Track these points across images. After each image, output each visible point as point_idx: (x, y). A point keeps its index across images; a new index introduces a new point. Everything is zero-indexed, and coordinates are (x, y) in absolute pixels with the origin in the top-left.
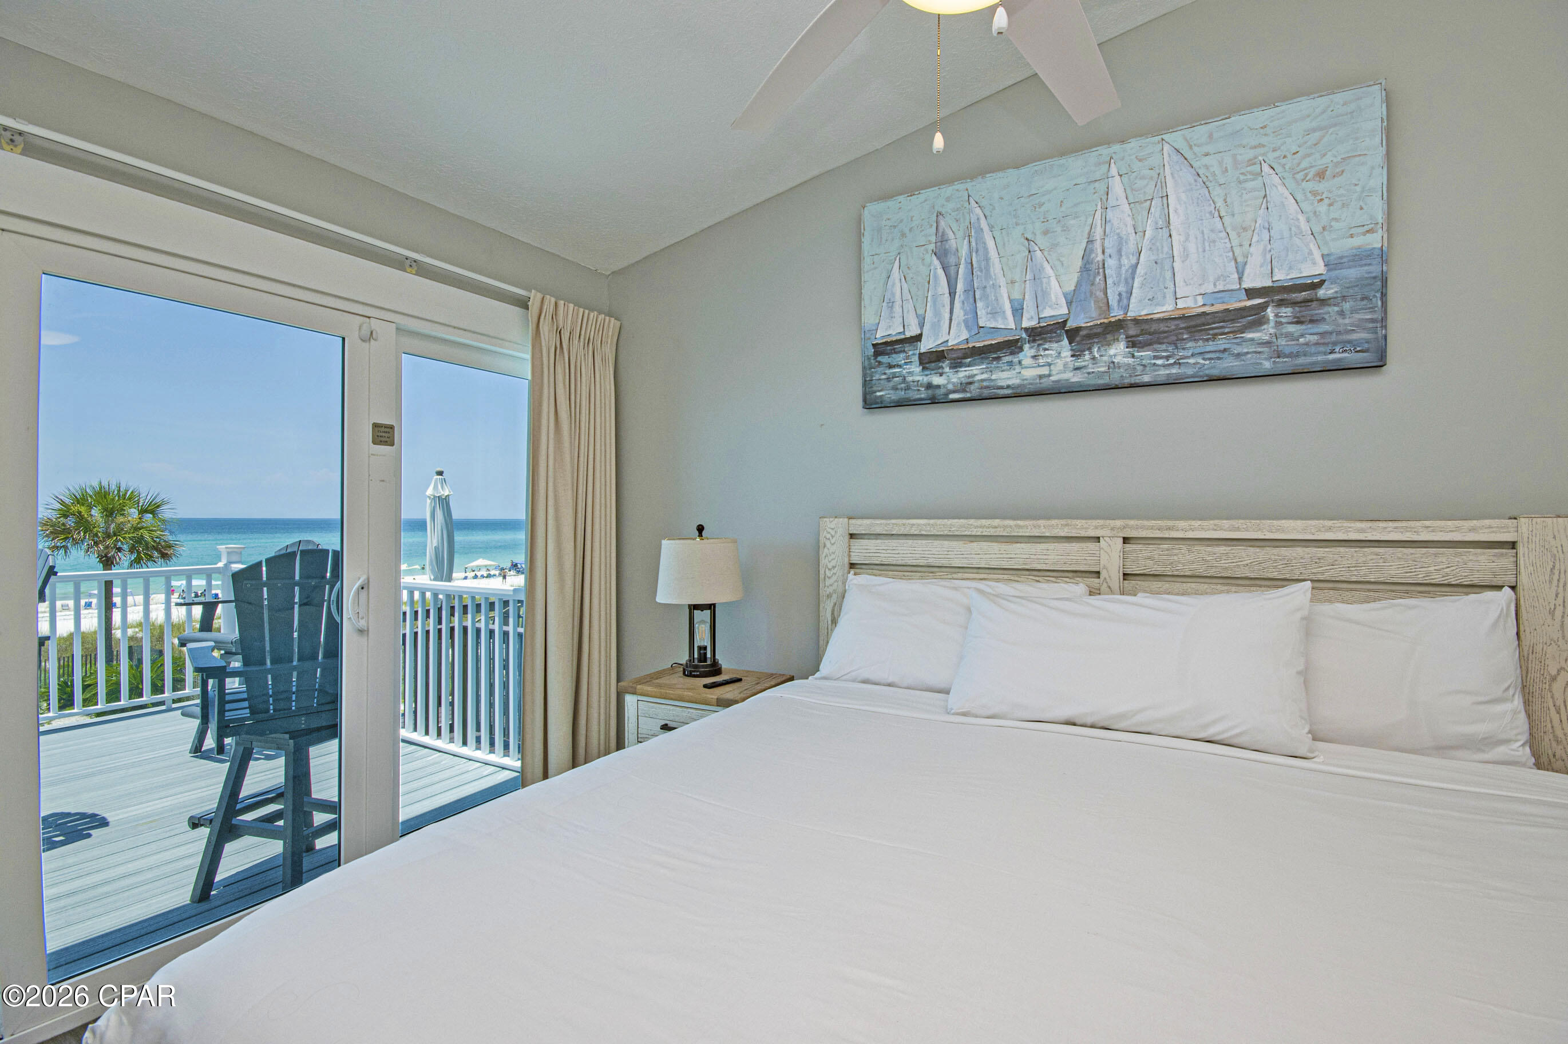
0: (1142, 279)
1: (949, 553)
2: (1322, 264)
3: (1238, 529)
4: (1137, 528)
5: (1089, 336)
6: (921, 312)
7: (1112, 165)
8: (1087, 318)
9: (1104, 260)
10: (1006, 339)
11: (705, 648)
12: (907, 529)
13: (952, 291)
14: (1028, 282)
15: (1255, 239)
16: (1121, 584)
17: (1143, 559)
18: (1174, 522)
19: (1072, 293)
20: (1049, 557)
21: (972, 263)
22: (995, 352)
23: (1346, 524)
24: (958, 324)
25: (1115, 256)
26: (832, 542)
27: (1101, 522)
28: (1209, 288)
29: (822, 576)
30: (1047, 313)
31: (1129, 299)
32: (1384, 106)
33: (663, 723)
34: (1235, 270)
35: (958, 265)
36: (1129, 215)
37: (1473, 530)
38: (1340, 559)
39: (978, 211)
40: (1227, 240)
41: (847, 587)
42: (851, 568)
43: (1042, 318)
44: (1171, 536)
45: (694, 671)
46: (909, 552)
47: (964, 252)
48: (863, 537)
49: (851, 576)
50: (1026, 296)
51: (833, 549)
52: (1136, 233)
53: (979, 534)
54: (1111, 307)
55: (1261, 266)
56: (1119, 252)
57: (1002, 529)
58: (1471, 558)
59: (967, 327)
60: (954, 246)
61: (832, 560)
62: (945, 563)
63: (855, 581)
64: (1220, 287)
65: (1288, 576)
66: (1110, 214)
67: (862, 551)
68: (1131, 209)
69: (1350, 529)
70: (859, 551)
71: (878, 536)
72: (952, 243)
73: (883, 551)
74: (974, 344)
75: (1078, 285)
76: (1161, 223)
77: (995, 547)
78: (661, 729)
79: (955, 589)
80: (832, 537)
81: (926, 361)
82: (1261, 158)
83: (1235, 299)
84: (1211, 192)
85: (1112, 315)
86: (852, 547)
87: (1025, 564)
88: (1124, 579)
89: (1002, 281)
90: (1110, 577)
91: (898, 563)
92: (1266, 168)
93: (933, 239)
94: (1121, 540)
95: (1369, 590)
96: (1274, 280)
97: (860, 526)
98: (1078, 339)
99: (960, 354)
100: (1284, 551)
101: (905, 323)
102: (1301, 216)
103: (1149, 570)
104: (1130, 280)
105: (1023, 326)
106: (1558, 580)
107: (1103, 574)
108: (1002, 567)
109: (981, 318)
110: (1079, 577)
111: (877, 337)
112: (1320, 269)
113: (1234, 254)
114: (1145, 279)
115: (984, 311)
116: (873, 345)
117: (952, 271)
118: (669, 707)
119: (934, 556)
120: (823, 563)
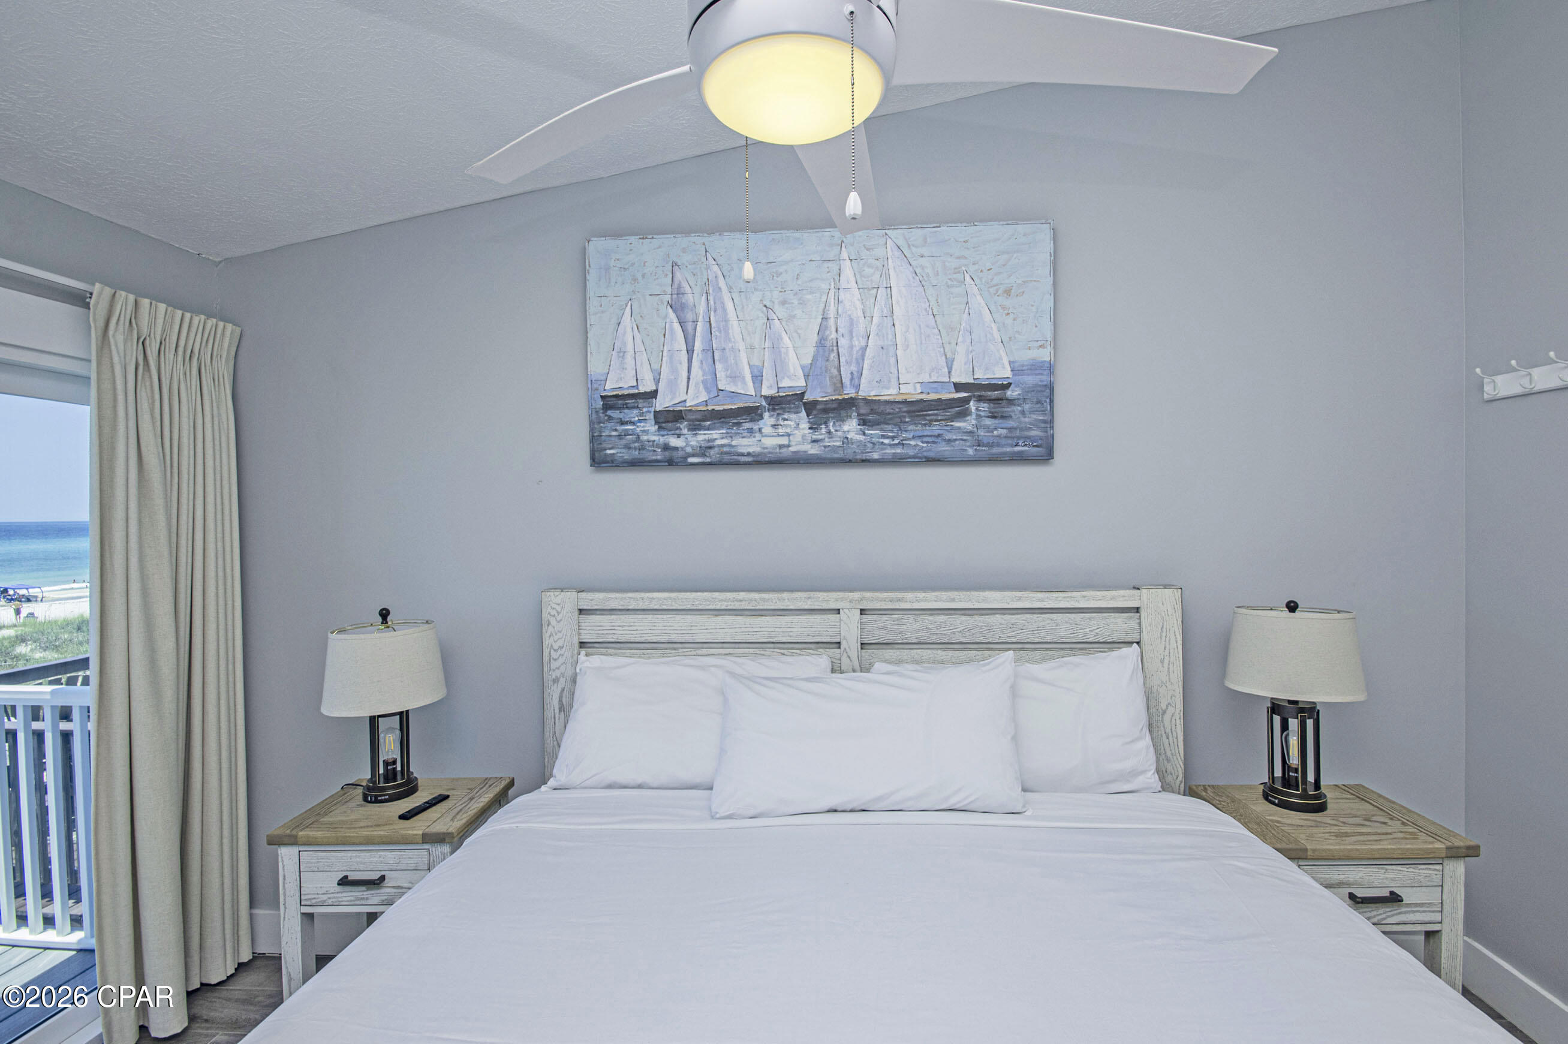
0: (871, 361)
1: (693, 628)
2: (1009, 369)
3: (953, 600)
4: (873, 600)
5: (826, 411)
6: (656, 366)
7: (843, 249)
8: (824, 392)
9: (837, 339)
10: (746, 405)
11: (394, 762)
12: (646, 603)
13: (690, 348)
14: (766, 349)
15: (960, 339)
16: (859, 654)
17: (879, 628)
18: (903, 594)
19: (809, 366)
20: (792, 630)
21: (710, 322)
22: (735, 417)
23: (1031, 595)
24: (697, 384)
25: (846, 334)
26: (558, 619)
27: (841, 594)
28: (927, 379)
29: (546, 658)
30: (785, 383)
31: (860, 379)
32: (1052, 242)
33: (341, 875)
34: (945, 364)
35: (695, 322)
36: (859, 300)
37: (1113, 598)
38: (1027, 624)
39: (716, 268)
40: (939, 337)
41: (578, 671)
42: (581, 647)
43: (781, 388)
44: (901, 607)
45: (381, 796)
46: (648, 628)
47: (702, 309)
48: (595, 612)
49: (582, 657)
50: (765, 364)
51: (559, 627)
52: (865, 317)
53: (723, 607)
54: (845, 385)
55: (965, 364)
56: (851, 332)
57: (747, 602)
58: (1112, 620)
59: (706, 388)
60: (691, 300)
61: (558, 639)
62: (688, 638)
63: (587, 664)
64: (934, 379)
65: (990, 640)
66: (842, 297)
67: (594, 627)
68: (860, 294)
70: (591, 628)
71: (612, 611)
72: (689, 298)
73: (620, 628)
74: (713, 407)
75: (815, 359)
76: (886, 311)
77: (740, 620)
78: (339, 884)
79: (703, 668)
80: (558, 613)
81: (663, 420)
82: (964, 269)
83: (946, 391)
84: (926, 290)
85: (845, 392)
86: (583, 624)
87: (771, 637)
88: (862, 649)
89: (741, 346)
90: (849, 647)
91: (636, 641)
92: (968, 279)
93: (669, 290)
94: (859, 611)
95: (1047, 649)
96: (975, 377)
97: (589, 601)
98: (815, 412)
99: (699, 416)
100: (988, 619)
101: (638, 377)
102: (993, 325)
103: (882, 639)
104: (860, 361)
105: (763, 394)
106: (1166, 637)
107: (844, 645)
108: (748, 641)
109: (720, 380)
110: (821, 648)
111: (606, 388)
112: (1008, 373)
113: (944, 350)
114: (873, 362)
115: (723, 374)
116: (601, 396)
117: (690, 327)
118: (349, 854)
119: (676, 632)
120: (547, 643)
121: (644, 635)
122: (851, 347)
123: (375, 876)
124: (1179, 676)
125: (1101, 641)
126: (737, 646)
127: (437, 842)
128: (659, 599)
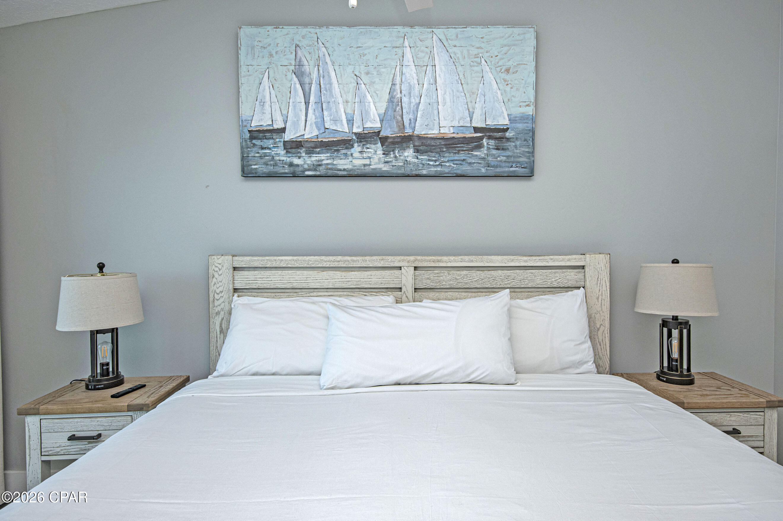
0: (422, 112)
1: (308, 279)
2: (507, 119)
3: (472, 261)
4: (422, 261)
5: (393, 143)
7: (406, 40)
8: (392, 131)
9: (401, 97)
10: (343, 138)
11: (108, 364)
12: (278, 263)
13: (307, 101)
14: (356, 103)
15: (478, 100)
16: (413, 295)
17: (426, 279)
18: (441, 257)
19: (383, 115)
20: (371, 280)
21: (320, 84)
22: (336, 146)
23: (520, 258)
24: (311, 125)
25: (407, 95)
26: (220, 274)
27: (402, 258)
28: (456, 124)
29: (211, 299)
30: (368, 125)
31: (415, 123)
32: (535, 40)
33: (70, 434)
34: (468, 115)
35: (310, 84)
36: (415, 73)
37: (569, 260)
38: (517, 276)
39: (324, 49)
40: (465, 98)
41: (232, 306)
42: (234, 292)
43: (365, 128)
44: (439, 266)
45: (98, 385)
46: (279, 279)
47: (315, 75)
48: (244, 269)
49: (235, 297)
50: (355, 112)
51: (220, 278)
52: (419, 84)
53: (327, 266)
54: (406, 127)
55: (481, 115)
56: (410, 93)
57: (343, 263)
58: (568, 274)
59: (317, 127)
60: (308, 70)
61: (220, 286)
62: (305, 285)
63: (239, 302)
64: (461, 124)
65: (494, 286)
66: (404, 70)
67: (243, 279)
68: (416, 69)
69: (521, 261)
70: (241, 279)
71: (255, 268)
72: (307, 68)
73: (261, 279)
74: (322, 139)
75: (387, 110)
76: (432, 81)
77: (338, 274)
78: (68, 440)
79: (313, 303)
80: (220, 270)
81: (289, 147)
83: (469, 132)
84: (457, 69)
85: (406, 131)
86: (236, 277)
87: (358, 285)
88: (415, 292)
89: (340, 100)
90: (407, 291)
91: (272, 287)
92: (483, 61)
93: (293, 63)
94: (413, 268)
95: (529, 292)
96: (487, 124)
97: (240, 262)
98: (386, 144)
99: (312, 145)
100: (493, 273)
101: (273, 119)
102: (499, 92)
103: (428, 286)
104: (416, 112)
105: (353, 132)
106: (600, 283)
107: (404, 289)
108: (343, 287)
109: (326, 122)
110: (390, 292)
111: (252, 125)
112: (507, 122)
113: (468, 106)
114: (423, 113)
115: (328, 118)
116: (249, 131)
117: (307, 87)
118: (76, 420)
119: (297, 281)
120: (212, 290)
121: (276, 284)
122: (410, 103)
123: (95, 434)
124: (608, 307)
125: (561, 286)
126: (336, 290)
127: (137, 411)
128: (286, 260)
